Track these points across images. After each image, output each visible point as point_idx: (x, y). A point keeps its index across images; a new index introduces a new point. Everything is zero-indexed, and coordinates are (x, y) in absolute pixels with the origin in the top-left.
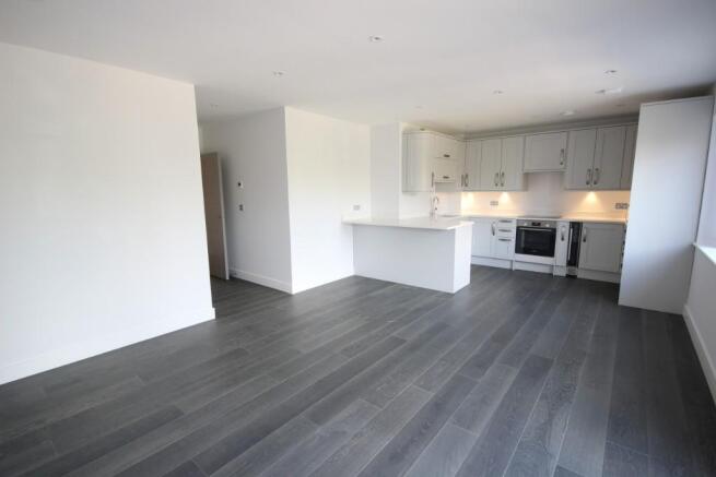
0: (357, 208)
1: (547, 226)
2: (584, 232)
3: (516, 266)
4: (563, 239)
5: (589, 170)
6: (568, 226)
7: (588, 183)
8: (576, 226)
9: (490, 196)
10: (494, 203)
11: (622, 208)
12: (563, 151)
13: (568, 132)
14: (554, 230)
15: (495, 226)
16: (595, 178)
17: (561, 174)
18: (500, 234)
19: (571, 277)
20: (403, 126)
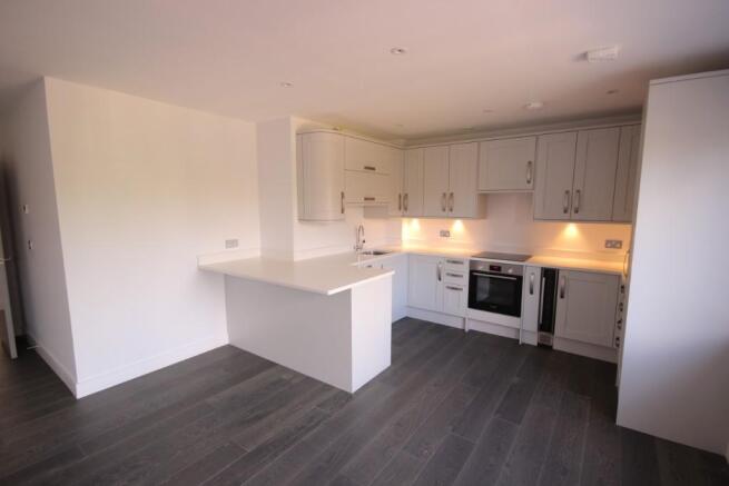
0: (232, 243)
1: (510, 271)
2: (561, 282)
3: (469, 326)
4: (532, 292)
5: (567, 192)
6: (538, 273)
7: (565, 211)
8: (550, 275)
9: (439, 225)
10: (445, 234)
11: (613, 246)
12: (530, 163)
13: (537, 137)
14: (520, 279)
15: (441, 267)
16: (576, 204)
17: (529, 196)
18: (447, 280)
19: (544, 347)
20: (296, 122)
